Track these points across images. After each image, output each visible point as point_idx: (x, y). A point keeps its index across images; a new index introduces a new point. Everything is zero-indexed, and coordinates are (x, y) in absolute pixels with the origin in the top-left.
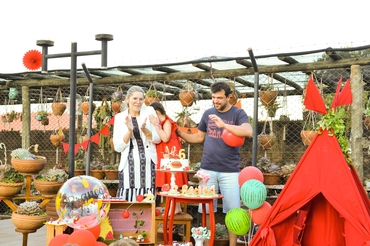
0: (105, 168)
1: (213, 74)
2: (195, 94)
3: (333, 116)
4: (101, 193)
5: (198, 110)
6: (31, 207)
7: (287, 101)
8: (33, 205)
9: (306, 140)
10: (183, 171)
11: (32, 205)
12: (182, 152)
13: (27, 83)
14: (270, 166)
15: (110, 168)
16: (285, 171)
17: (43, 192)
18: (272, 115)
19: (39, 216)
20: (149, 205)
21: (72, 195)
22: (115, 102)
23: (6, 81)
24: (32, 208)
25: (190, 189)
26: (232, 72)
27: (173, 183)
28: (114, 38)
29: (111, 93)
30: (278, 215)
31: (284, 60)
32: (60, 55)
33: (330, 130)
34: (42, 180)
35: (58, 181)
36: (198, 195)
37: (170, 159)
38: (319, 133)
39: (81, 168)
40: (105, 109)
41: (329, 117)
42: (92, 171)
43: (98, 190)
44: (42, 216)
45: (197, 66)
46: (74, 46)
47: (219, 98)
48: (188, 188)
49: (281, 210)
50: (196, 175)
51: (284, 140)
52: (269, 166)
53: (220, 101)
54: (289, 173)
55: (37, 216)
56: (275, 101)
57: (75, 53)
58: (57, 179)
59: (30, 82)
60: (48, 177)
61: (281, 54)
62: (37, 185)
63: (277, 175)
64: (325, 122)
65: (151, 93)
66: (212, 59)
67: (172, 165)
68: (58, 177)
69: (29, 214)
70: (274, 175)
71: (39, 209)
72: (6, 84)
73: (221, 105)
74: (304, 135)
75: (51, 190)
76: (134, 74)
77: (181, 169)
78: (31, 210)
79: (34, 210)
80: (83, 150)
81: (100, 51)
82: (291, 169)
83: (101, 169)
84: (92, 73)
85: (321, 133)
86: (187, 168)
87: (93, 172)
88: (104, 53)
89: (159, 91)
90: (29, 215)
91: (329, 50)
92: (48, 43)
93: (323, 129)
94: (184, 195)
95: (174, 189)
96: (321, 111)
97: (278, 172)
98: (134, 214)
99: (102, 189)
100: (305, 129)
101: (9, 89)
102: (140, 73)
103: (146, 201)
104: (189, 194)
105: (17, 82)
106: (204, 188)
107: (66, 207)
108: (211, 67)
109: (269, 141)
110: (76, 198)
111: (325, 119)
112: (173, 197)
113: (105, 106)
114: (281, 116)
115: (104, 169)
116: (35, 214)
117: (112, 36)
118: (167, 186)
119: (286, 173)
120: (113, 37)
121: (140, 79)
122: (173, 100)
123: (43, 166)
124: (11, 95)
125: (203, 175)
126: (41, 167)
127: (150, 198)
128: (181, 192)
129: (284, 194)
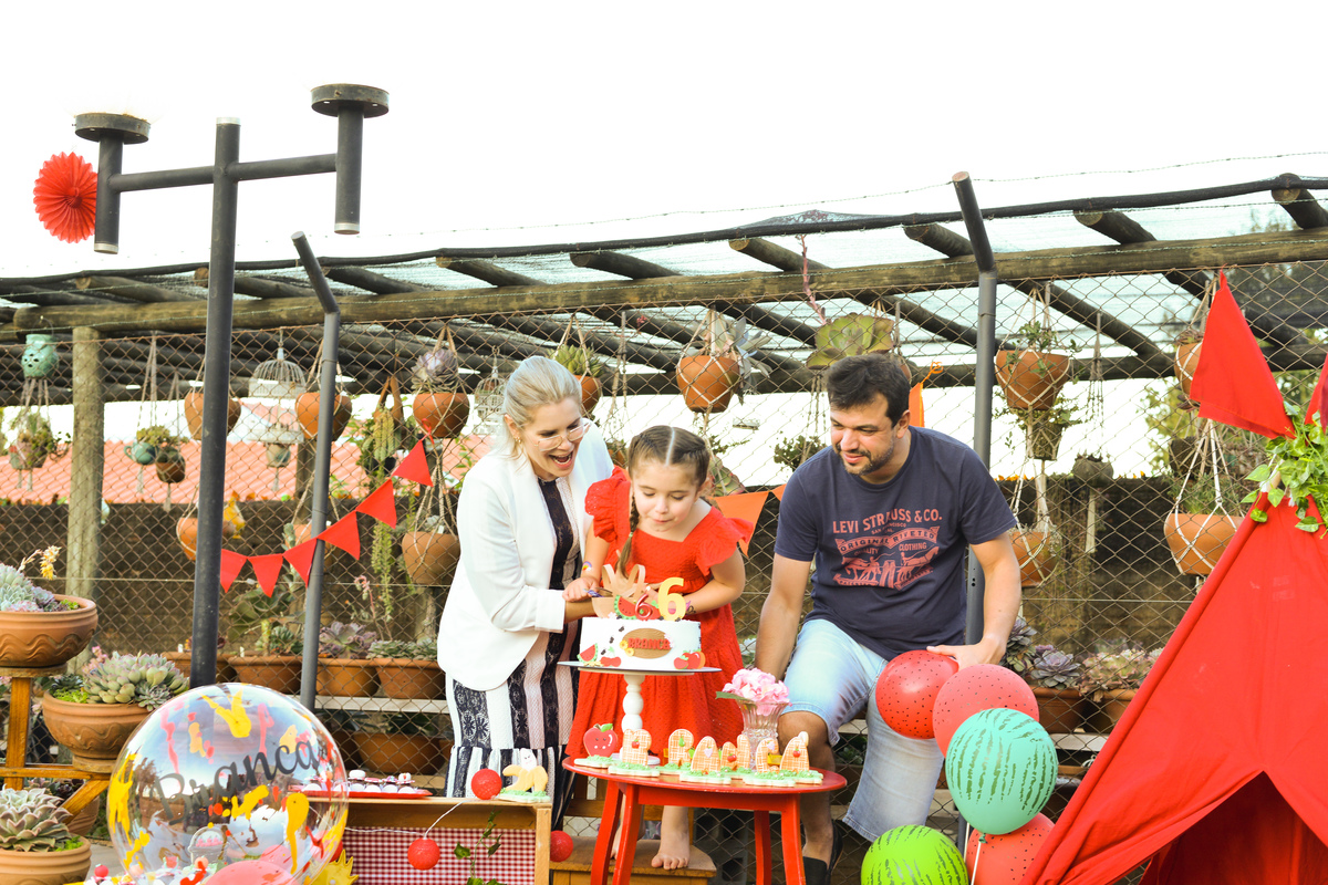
0: (378, 651)
1: (811, 282)
2: (740, 363)
3: (1317, 446)
4: (306, 761)
5: (752, 427)
6: (21, 814)
7: (1102, 401)
8: (32, 804)
9: (1185, 553)
10: (674, 669)
11: (25, 805)
12: (673, 590)
13: (95, 314)
14: (1040, 653)
15: (396, 652)
16: (1101, 675)
17: (78, 749)
18: (1045, 451)
19: (51, 854)
20: (526, 813)
21: (174, 772)
22: (426, 391)
23: (15, 309)
24: (24, 818)
25: (703, 748)
26: (886, 275)
27: (631, 721)
28: (391, 103)
29: (410, 358)
30: (1077, 869)
31: (1100, 227)
32: (168, 175)
33: (1303, 505)
34: (75, 698)
35: (142, 705)
36: (736, 775)
37: (619, 617)
38: (1256, 515)
39: (288, 651)
40: (391, 421)
41: (1300, 452)
42: (329, 661)
43: (292, 750)
44: (66, 852)
45: (749, 251)
46: (229, 137)
47: (860, 429)
48: (695, 746)
49: (1092, 845)
50: (728, 687)
51: (1091, 555)
52: (1035, 657)
53: (867, 441)
54: (1118, 687)
55: (45, 852)
56: (1059, 395)
57: (232, 168)
58: (137, 694)
59: (105, 313)
60: (98, 684)
61: (1088, 200)
62: (54, 717)
63: (1065, 692)
64: (1282, 473)
65: (567, 357)
66: (809, 221)
67: (630, 646)
68: (144, 689)
69: (9, 842)
70: (1055, 692)
71: (55, 821)
72: (15, 320)
73: (869, 456)
74: (1179, 531)
75: (111, 742)
76: (503, 281)
77: (664, 663)
78: (20, 827)
79: (31, 827)
80: (295, 578)
81: (331, 157)
82: (1125, 671)
83: (362, 656)
84: (336, 277)
85: (1264, 519)
86: (691, 657)
87: (329, 666)
88: (347, 165)
89: (603, 359)
90: (11, 848)
91: (1288, 183)
92: (123, 124)
93: (1275, 501)
94: (678, 772)
95: (635, 746)
96: (1267, 424)
97: (1071, 683)
98: (460, 851)
99: (308, 744)
100: (1184, 508)
101: (22, 339)
102: (527, 278)
103: (511, 796)
104: (699, 770)
105: (56, 311)
106: (760, 746)
107: (154, 819)
108: (804, 254)
109: (1036, 554)
110: (193, 783)
111: (1282, 461)
112: (627, 779)
113: (391, 410)
114: (1079, 457)
115: (374, 655)
116: (36, 842)
117: (380, 93)
118: (607, 733)
119: (1104, 686)
120: (386, 99)
121: (523, 304)
122: (662, 393)
123: (79, 640)
124: (31, 361)
125: (760, 689)
126: (72, 643)
127: (530, 782)
128: (664, 761)
129: (1101, 780)
